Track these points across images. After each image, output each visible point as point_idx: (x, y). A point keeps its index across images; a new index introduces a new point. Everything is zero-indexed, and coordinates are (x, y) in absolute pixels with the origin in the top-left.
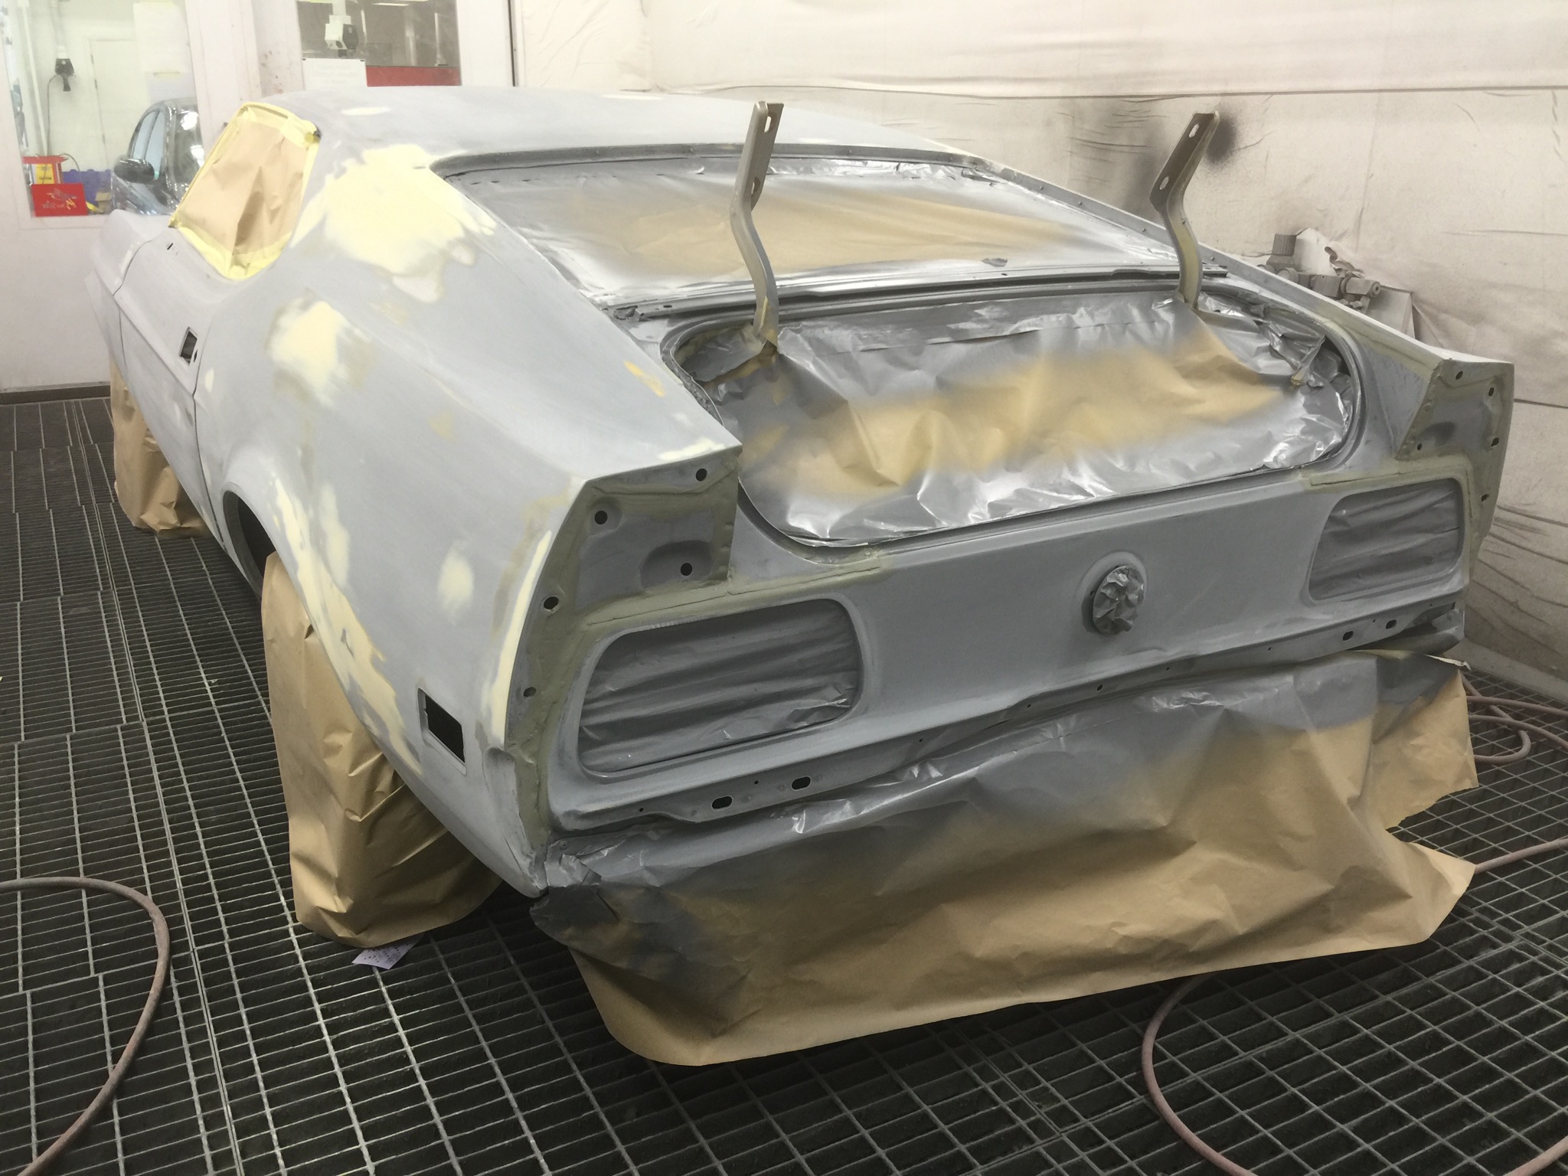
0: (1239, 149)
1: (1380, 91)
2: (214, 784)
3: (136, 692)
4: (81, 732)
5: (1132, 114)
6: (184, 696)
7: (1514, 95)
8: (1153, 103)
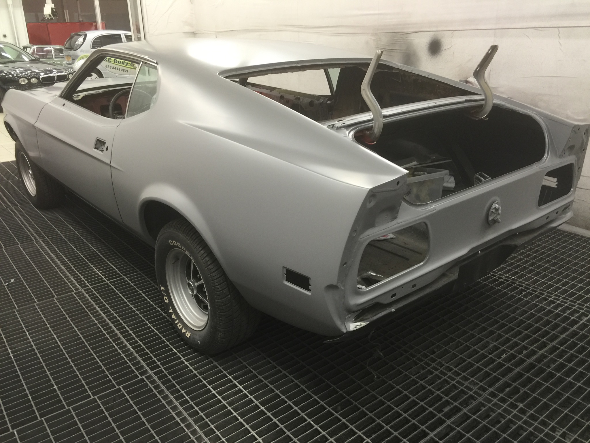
0: (443, 50)
1: (495, 29)
2: (123, 311)
3: (73, 279)
4: (59, 297)
5: (400, 39)
6: (93, 279)
7: (543, 30)
8: (408, 34)
